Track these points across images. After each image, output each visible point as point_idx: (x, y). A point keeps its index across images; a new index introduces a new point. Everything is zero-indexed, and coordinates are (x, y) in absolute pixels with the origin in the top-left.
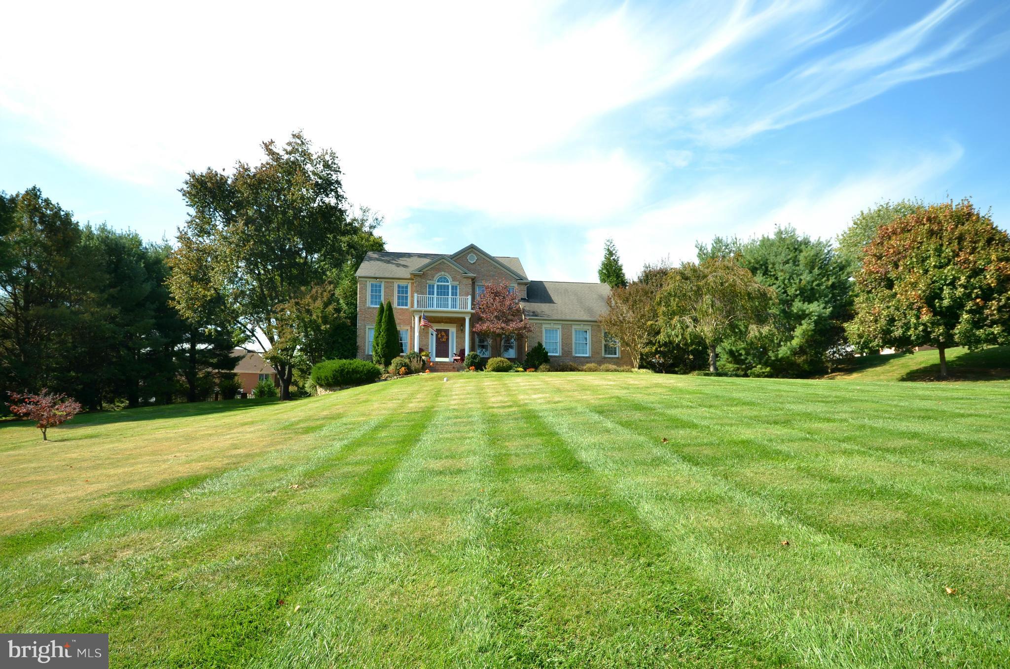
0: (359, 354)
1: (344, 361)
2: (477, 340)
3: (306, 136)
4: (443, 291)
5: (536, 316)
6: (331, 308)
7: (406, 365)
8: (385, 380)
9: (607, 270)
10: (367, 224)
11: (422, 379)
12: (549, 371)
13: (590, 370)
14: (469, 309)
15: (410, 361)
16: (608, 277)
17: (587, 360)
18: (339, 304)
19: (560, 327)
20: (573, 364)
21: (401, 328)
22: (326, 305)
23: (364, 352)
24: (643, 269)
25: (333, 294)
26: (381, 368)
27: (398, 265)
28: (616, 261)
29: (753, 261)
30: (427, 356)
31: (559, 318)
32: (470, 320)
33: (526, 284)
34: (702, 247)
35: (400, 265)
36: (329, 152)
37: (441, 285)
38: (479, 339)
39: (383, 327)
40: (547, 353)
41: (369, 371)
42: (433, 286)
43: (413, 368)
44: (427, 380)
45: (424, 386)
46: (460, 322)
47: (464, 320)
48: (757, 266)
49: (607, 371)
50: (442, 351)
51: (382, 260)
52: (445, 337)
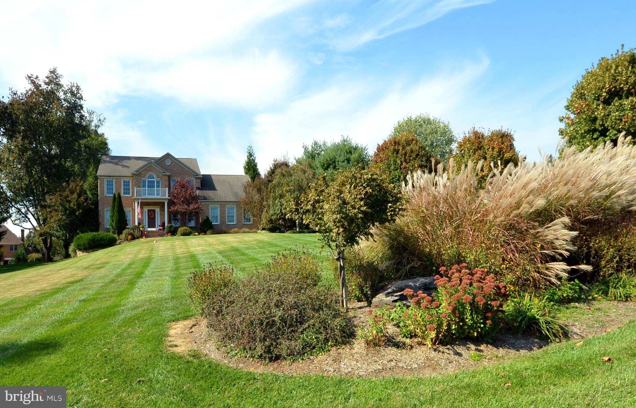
0: (101, 228)
1: (94, 233)
2: (172, 216)
3: (59, 72)
4: (151, 185)
5: (205, 199)
6: (82, 199)
7: (131, 234)
8: (120, 244)
9: (248, 166)
10: (93, 124)
11: (141, 243)
12: (212, 234)
13: (235, 232)
14: (167, 197)
15: (134, 232)
16: (249, 171)
17: (234, 226)
18: (87, 194)
19: (219, 206)
20: (225, 230)
21: (127, 209)
22: (79, 196)
23: (104, 226)
24: (273, 162)
25: (82, 188)
26: (116, 236)
27: (123, 166)
28: (254, 160)
29: (329, 159)
30: (143, 227)
31: (218, 200)
32: (168, 203)
33: (200, 178)
34: (306, 147)
35: (124, 166)
36: (75, 85)
37: (150, 181)
38: (173, 216)
39: (116, 209)
40: (211, 222)
41: (110, 239)
42: (145, 181)
43: (136, 236)
44: (144, 243)
45: (143, 246)
46: (161, 205)
47: (164, 203)
48: (331, 162)
49: (244, 232)
50: (152, 224)
51: (112, 163)
52: (153, 215)
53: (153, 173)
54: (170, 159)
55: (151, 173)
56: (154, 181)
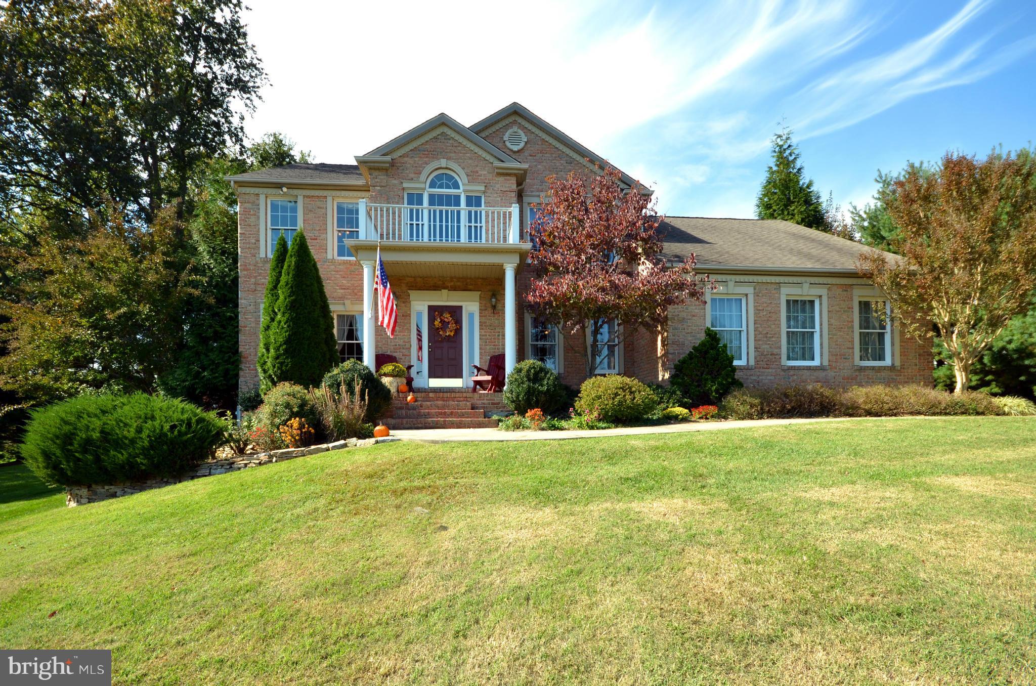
14: (514, 241)
17: (817, 376)
19: (750, 290)
30: (399, 374)
31: (750, 266)
37: (440, 196)
42: (420, 196)
47: (501, 270)
50: (446, 360)
52: (452, 326)
53: (452, 165)
54: (523, 128)
55: (443, 163)
56: (457, 198)
